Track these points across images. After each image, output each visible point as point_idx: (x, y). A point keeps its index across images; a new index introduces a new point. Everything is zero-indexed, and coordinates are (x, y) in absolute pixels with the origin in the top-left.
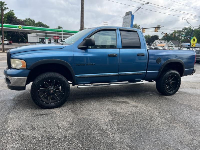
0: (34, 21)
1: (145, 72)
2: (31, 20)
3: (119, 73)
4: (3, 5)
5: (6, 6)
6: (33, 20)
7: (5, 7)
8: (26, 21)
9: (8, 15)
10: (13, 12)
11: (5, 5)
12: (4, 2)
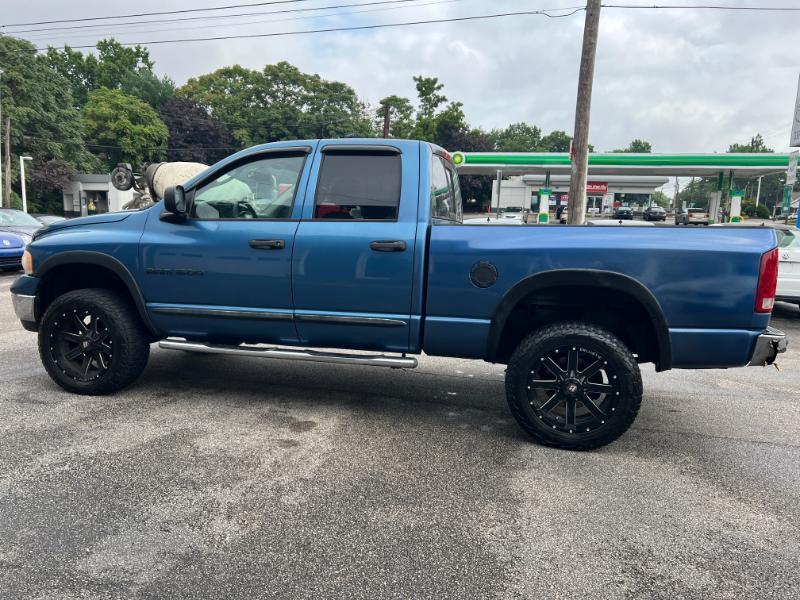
0: (536, 132)
1: (418, 317)
2: (528, 130)
3: (298, 312)
4: (433, 89)
5: (439, 93)
6: (535, 129)
7: (437, 97)
8: (508, 134)
9: (441, 123)
10: (460, 108)
11: (439, 88)
12: (435, 81)
